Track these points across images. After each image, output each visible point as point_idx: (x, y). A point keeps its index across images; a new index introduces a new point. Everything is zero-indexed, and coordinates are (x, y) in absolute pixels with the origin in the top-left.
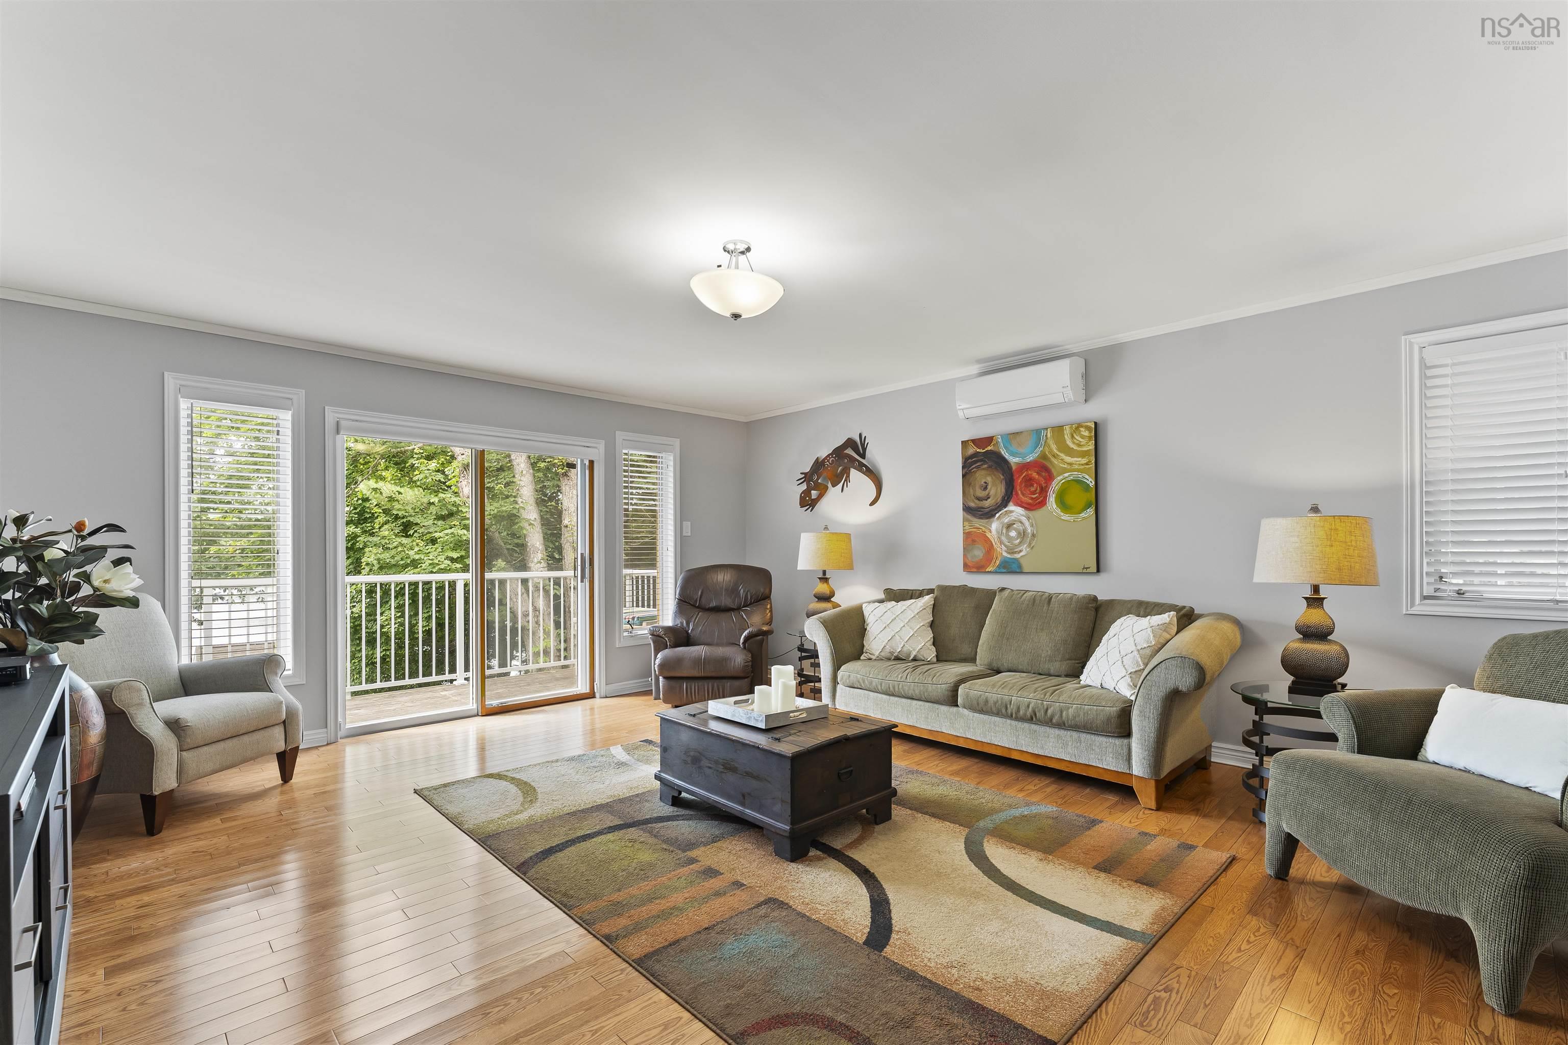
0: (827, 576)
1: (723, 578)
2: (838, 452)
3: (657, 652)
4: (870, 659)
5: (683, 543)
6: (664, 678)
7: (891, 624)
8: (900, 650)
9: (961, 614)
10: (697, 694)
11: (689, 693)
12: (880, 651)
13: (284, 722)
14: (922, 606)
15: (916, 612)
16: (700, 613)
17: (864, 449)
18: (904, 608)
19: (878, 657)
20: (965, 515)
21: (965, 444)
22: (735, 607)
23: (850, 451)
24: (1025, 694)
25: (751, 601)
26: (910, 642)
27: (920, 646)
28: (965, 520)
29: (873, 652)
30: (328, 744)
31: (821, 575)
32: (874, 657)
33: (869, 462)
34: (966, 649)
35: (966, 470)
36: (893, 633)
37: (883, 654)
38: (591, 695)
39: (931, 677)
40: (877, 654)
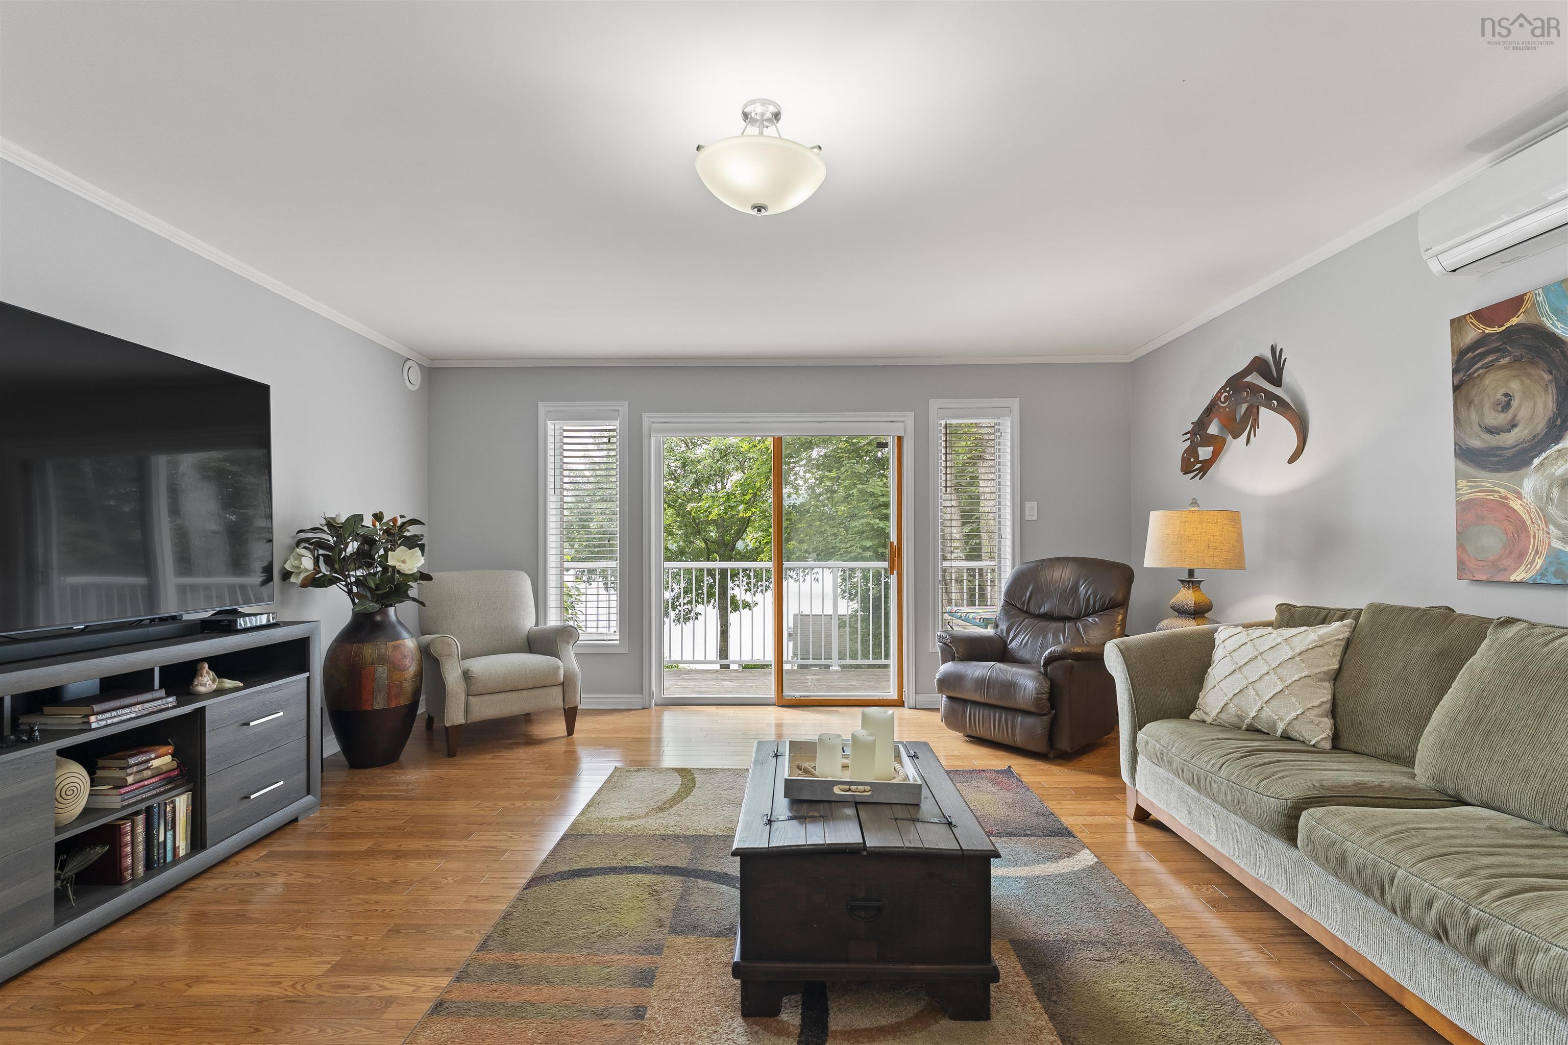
0: (1197, 578)
1: (1063, 576)
2: (1235, 384)
3: (944, 661)
4: (1204, 722)
5: (1023, 528)
6: (948, 697)
7: (1246, 667)
8: (1254, 714)
9: (1401, 665)
10: (981, 725)
11: (972, 721)
12: (1218, 710)
13: (563, 683)
14: (1315, 641)
15: (1298, 651)
16: (1026, 620)
17: (1280, 370)
18: (1279, 640)
19: (1215, 720)
20: (1460, 464)
21: (1457, 324)
22: (1073, 615)
23: (1254, 379)
24: (1434, 871)
25: (1094, 609)
26: (1274, 703)
27: (1293, 715)
28: (1459, 476)
29: (1208, 710)
30: (643, 709)
31: (1185, 577)
32: (1209, 720)
33: (1288, 391)
34: (1396, 737)
35: (1461, 374)
36: (1245, 683)
37: (1223, 716)
38: (899, 703)
39: (1262, 777)
40: (1214, 713)
